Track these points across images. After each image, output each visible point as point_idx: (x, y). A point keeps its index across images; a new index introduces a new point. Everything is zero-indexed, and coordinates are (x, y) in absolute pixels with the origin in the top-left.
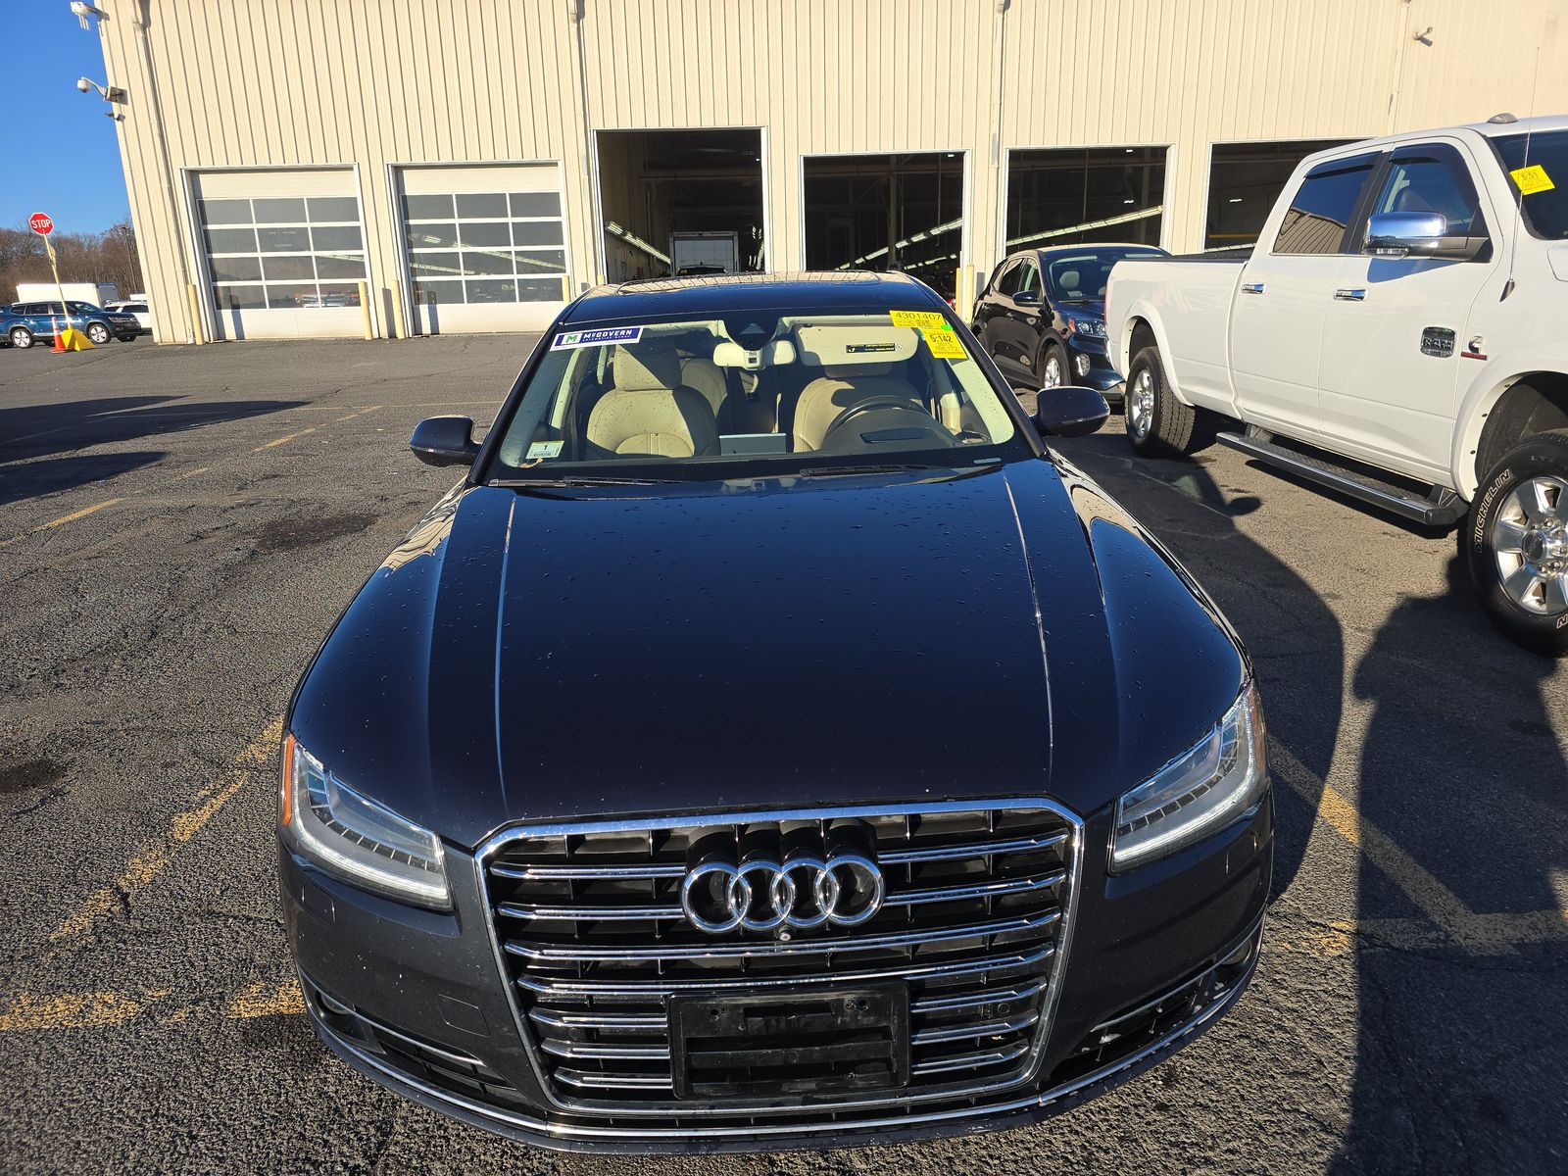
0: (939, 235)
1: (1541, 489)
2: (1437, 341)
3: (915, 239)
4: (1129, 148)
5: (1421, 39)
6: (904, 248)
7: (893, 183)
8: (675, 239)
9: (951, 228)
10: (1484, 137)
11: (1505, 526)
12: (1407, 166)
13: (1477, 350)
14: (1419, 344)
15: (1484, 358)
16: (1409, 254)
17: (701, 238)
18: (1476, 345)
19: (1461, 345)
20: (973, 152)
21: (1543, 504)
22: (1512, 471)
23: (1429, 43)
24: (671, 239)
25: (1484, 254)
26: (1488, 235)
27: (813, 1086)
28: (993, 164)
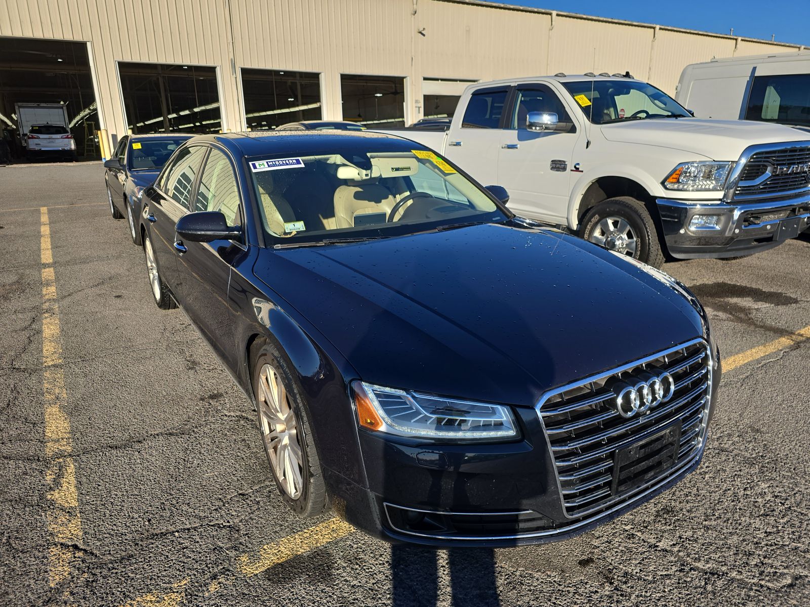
0: (199, 112)
1: (610, 222)
2: (558, 166)
3: (182, 113)
4: (282, 71)
5: (420, 33)
6: (174, 118)
7: (161, 80)
8: (20, 107)
9: (207, 108)
10: (561, 83)
11: (596, 237)
12: (522, 92)
13: (578, 169)
14: (549, 167)
15: (582, 171)
16: (545, 129)
17: (39, 107)
18: (577, 166)
19: (570, 166)
20: (221, 67)
21: (612, 228)
22: (599, 215)
23: (424, 35)
24: (16, 107)
25: (573, 130)
26: (572, 122)
27: (653, 473)
28: (233, 75)
